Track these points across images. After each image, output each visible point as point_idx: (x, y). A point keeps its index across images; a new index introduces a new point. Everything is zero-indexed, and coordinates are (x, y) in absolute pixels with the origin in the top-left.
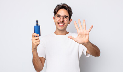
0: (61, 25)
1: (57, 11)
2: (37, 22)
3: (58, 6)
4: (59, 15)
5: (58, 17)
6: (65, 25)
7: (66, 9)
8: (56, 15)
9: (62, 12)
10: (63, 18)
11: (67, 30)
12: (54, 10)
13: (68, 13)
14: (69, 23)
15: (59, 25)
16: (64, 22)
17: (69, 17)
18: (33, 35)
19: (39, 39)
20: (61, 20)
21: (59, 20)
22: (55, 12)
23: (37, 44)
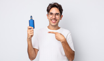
0: (54, 21)
1: (49, 9)
2: (31, 17)
3: (50, 5)
4: (52, 13)
5: (51, 15)
6: (57, 21)
7: (57, 8)
8: (49, 13)
9: (54, 10)
10: (55, 16)
11: (59, 26)
12: (47, 9)
13: (59, 11)
14: (61, 19)
15: (52, 22)
16: (56, 19)
17: (60, 14)
18: (28, 28)
19: (33, 30)
20: (54, 17)
21: (51, 18)
22: (48, 10)
23: (31, 35)
